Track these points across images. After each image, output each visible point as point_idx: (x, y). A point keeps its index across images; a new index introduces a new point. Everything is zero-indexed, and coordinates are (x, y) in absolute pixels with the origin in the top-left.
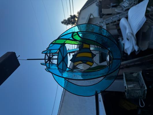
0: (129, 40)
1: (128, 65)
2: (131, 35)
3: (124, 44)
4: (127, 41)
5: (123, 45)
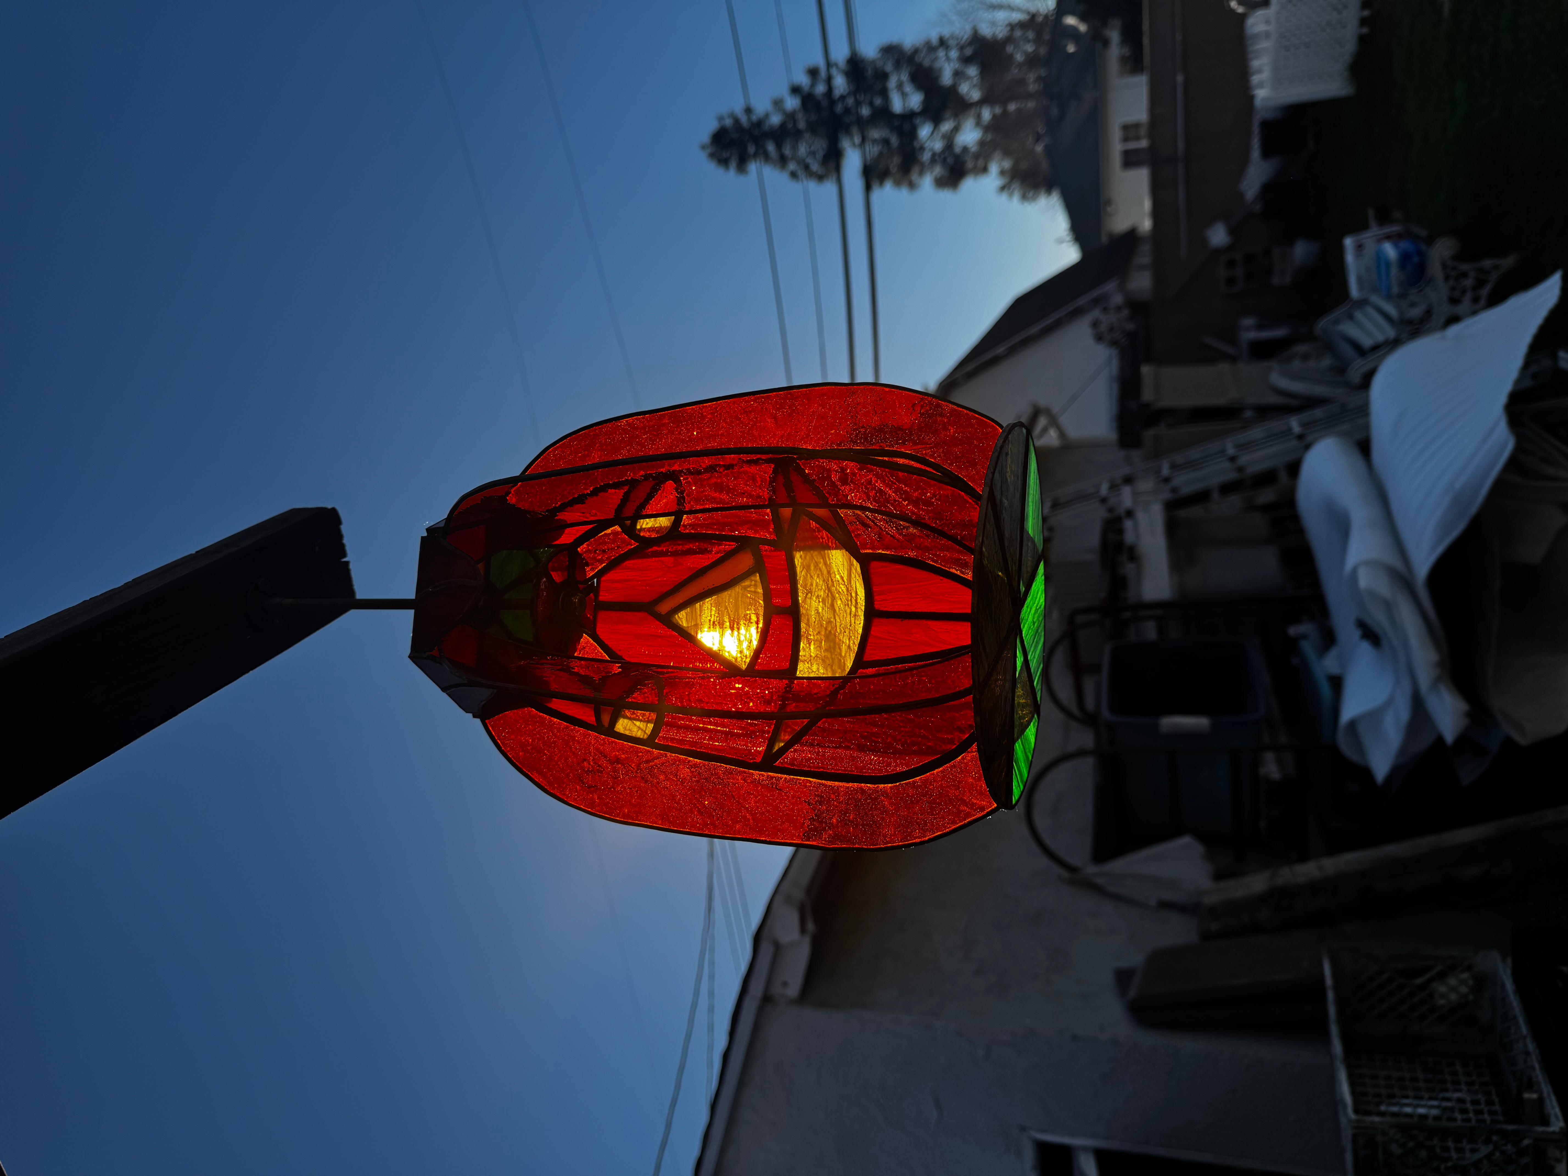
0: (1385, 643)
1: (1384, 886)
3: (1337, 683)
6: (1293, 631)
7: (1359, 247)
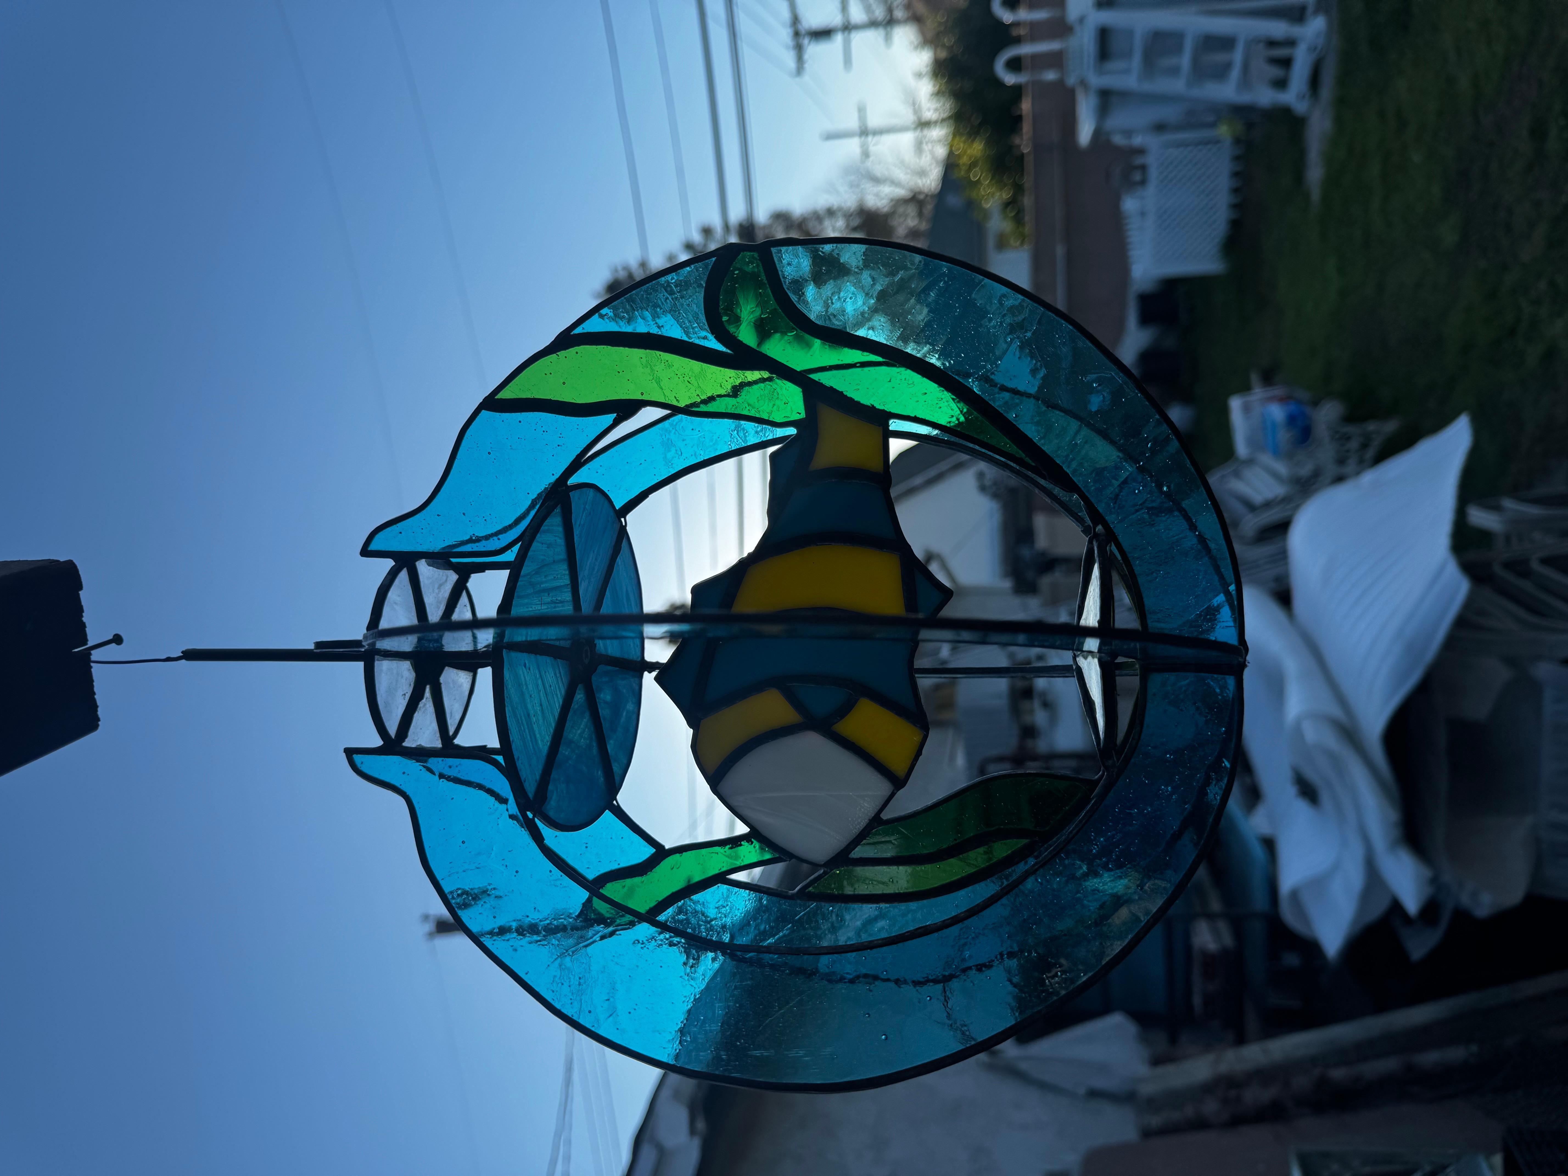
0: (1325, 797)
1: (1338, 1074)
2: (1331, 741)
4: (1301, 806)
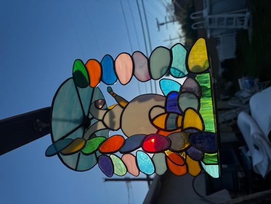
3: (251, 158)
5: (249, 159)
6: (240, 148)
7: (241, 81)
